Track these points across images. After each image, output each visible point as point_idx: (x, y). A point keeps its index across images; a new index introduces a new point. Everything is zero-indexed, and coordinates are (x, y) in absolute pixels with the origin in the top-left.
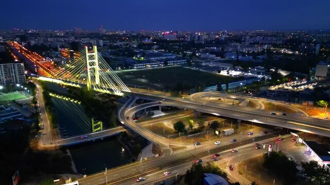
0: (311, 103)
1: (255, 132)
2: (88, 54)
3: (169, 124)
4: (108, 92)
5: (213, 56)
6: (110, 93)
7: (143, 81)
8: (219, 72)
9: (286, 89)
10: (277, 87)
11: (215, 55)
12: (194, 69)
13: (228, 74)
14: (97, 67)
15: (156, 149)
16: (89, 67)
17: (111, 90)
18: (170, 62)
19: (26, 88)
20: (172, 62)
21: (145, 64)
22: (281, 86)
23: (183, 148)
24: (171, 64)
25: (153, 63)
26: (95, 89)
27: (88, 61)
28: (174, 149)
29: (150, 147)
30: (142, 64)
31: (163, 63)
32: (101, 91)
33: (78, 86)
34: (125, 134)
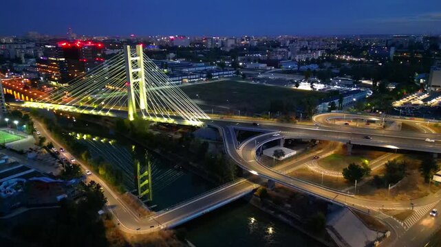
2: (130, 59)
4: (171, 121)
5: (264, 65)
6: (176, 123)
7: (197, 102)
8: (297, 86)
9: (415, 105)
10: (401, 102)
11: (266, 65)
13: (311, 87)
14: (142, 81)
16: (132, 81)
17: (178, 118)
18: (215, 74)
19: (16, 122)
20: (217, 74)
21: (180, 78)
22: (405, 101)
24: (217, 78)
25: (192, 77)
26: (145, 117)
27: (131, 71)
30: (177, 78)
31: (205, 75)
32: (158, 119)
33: (108, 114)
34: (264, 194)
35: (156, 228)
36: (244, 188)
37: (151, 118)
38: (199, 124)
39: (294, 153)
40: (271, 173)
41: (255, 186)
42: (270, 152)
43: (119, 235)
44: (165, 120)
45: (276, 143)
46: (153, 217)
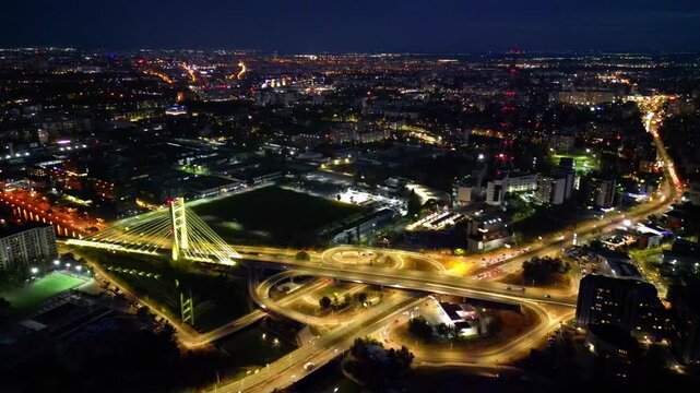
0: (449, 252)
1: (397, 297)
2: (174, 210)
3: (311, 299)
4: (209, 261)
6: (214, 262)
7: (234, 226)
8: (339, 198)
9: (425, 228)
10: (415, 225)
12: (298, 190)
14: (183, 226)
15: (314, 331)
16: (176, 227)
17: (214, 258)
18: (257, 178)
21: (217, 188)
22: (419, 223)
23: (338, 326)
24: (260, 183)
26: (187, 257)
27: (175, 220)
28: (331, 329)
29: (306, 330)
30: (214, 189)
31: (245, 181)
32: (198, 259)
33: (154, 253)
34: (269, 319)
35: (203, 343)
36: (258, 315)
37: (192, 258)
38: (233, 263)
39: (298, 287)
40: (273, 306)
41: (265, 314)
42: (280, 288)
43: (185, 348)
44: (204, 260)
45: (288, 280)
46: (202, 337)
